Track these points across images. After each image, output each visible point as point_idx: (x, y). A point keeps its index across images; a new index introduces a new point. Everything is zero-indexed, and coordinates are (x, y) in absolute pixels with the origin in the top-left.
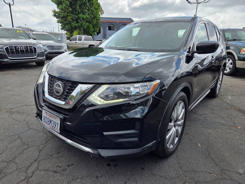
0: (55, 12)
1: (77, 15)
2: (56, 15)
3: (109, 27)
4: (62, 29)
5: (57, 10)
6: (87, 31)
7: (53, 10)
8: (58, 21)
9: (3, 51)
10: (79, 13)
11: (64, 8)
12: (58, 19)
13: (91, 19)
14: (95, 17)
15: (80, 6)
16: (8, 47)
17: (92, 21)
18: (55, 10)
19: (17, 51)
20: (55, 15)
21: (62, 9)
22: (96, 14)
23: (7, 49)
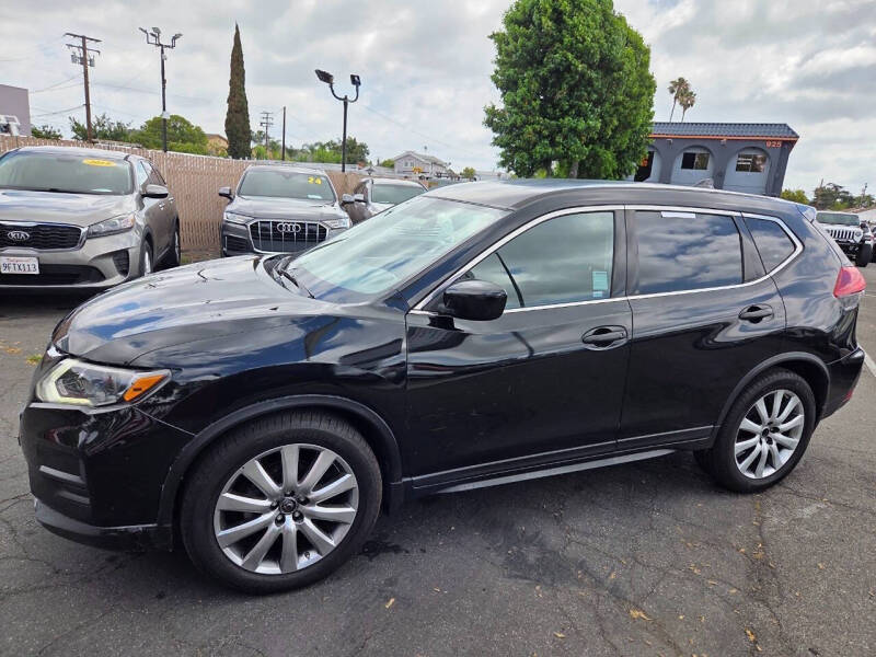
0: (492, 112)
1: (557, 119)
2: (493, 120)
3: (686, 155)
4: (503, 164)
5: (500, 106)
6: (591, 170)
7: (489, 106)
8: (496, 139)
9: (245, 233)
10: (565, 114)
11: (518, 100)
12: (497, 135)
13: (610, 133)
14: (625, 125)
15: (571, 90)
16: (257, 223)
17: (613, 137)
18: (494, 107)
19: (277, 236)
20: (489, 123)
21: (513, 104)
22: (634, 112)
23: (254, 227)
